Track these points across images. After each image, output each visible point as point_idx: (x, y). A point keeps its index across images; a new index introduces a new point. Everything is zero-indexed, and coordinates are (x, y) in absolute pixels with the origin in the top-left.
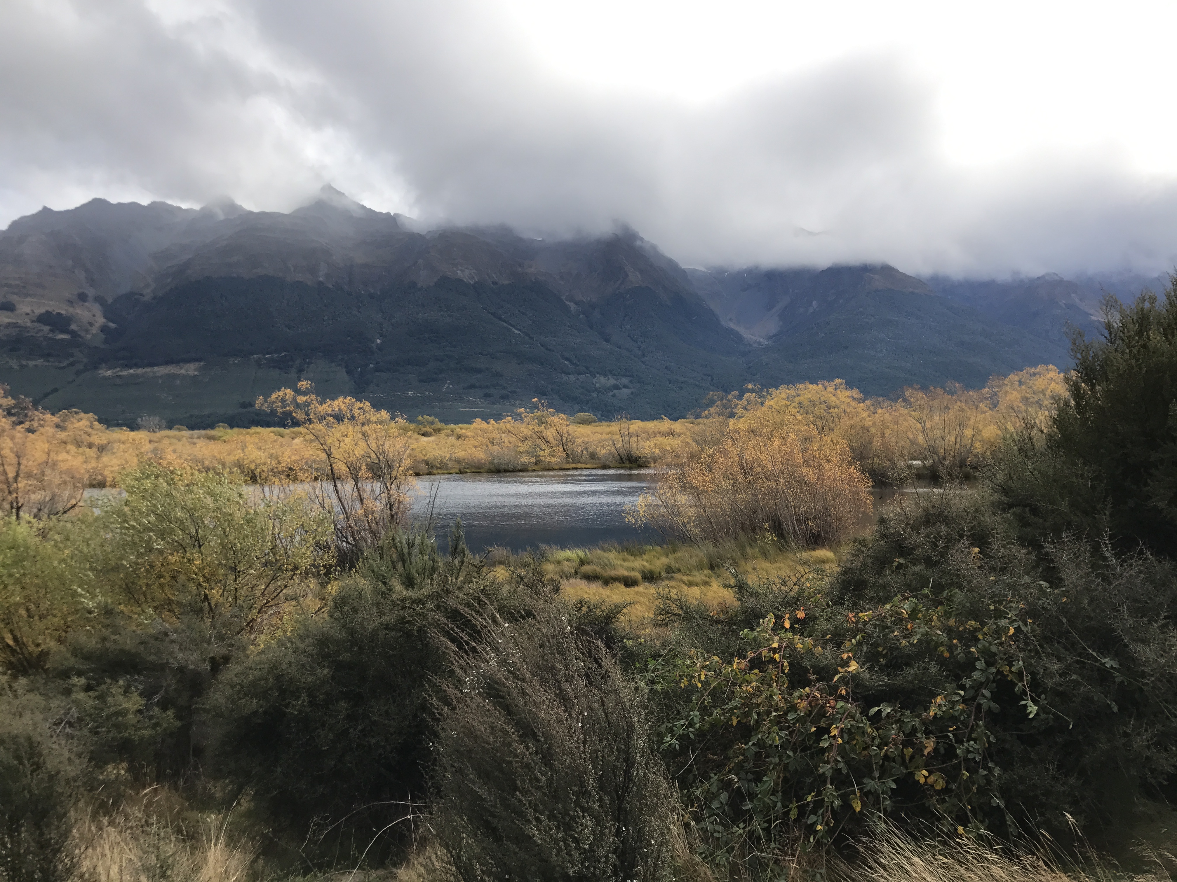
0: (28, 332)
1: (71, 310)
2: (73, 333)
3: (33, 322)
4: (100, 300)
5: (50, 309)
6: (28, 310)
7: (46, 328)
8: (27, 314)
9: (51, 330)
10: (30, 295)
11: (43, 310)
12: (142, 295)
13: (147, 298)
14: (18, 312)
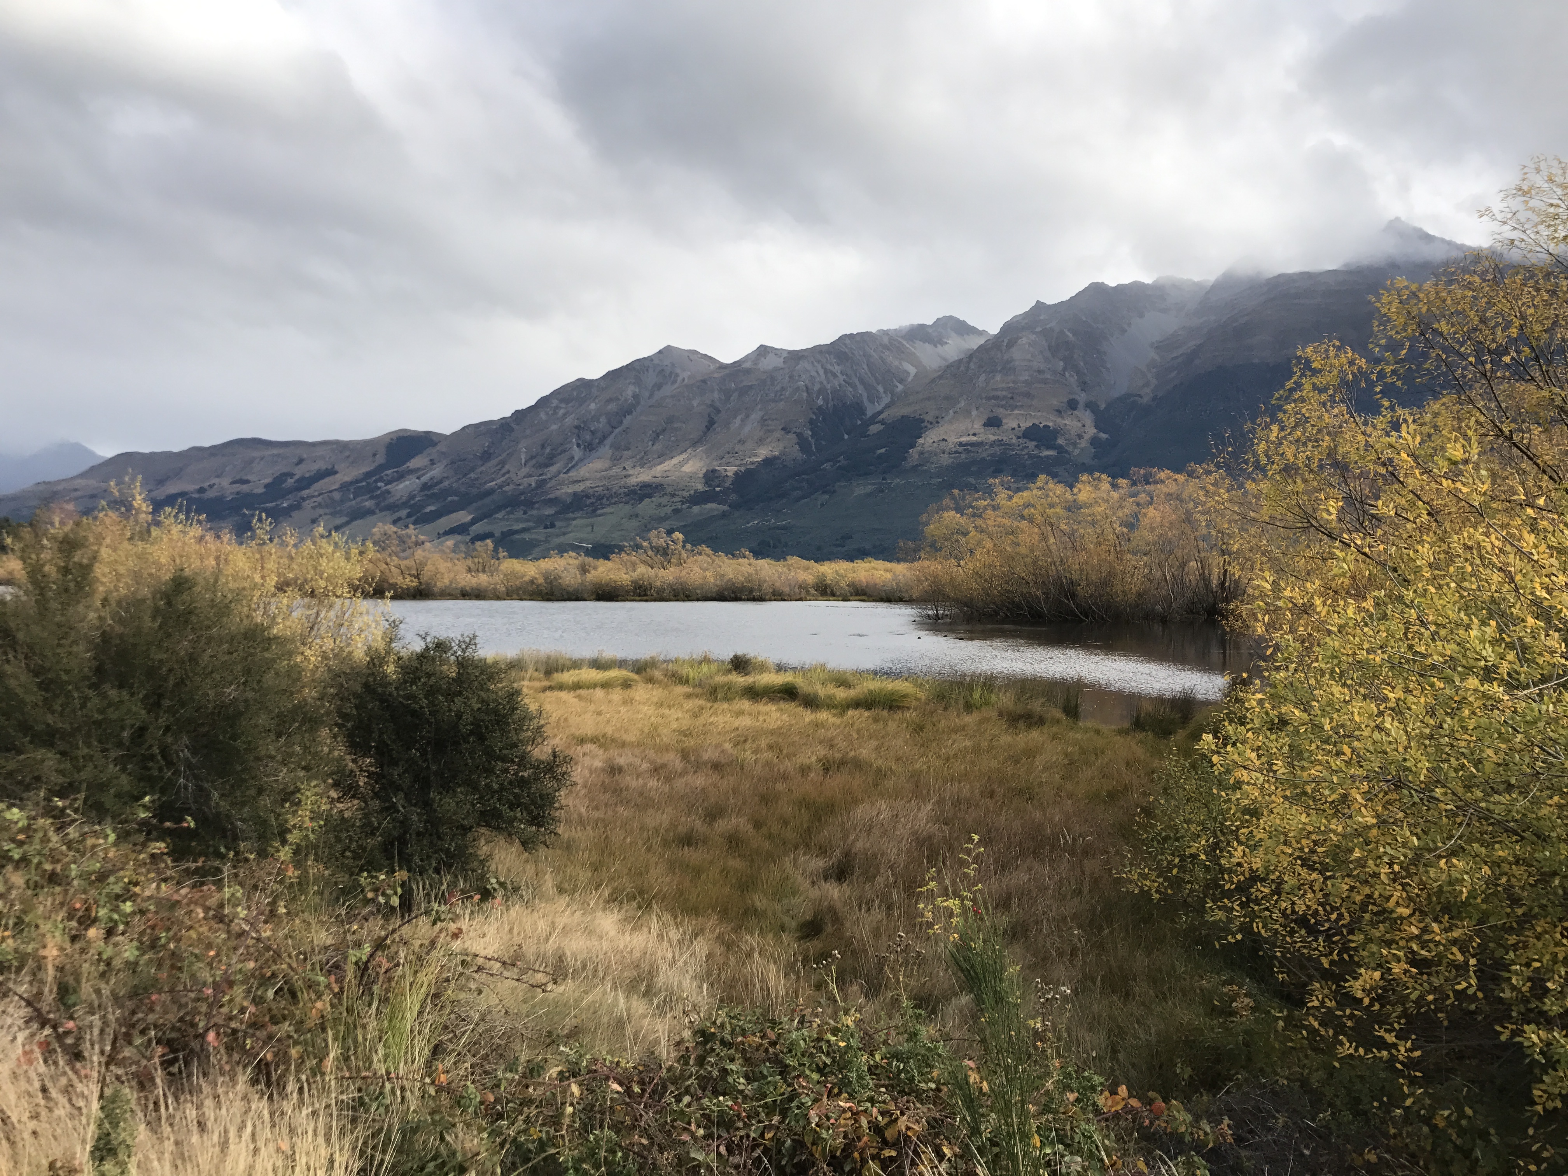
0: (1013, 450)
1: (1059, 420)
2: (1060, 449)
3: (1019, 437)
4: (1091, 406)
5: (1037, 422)
6: (1014, 425)
7: (1032, 444)
8: (1013, 429)
9: (1037, 446)
10: (1016, 407)
11: (1029, 424)
12: (1140, 396)
13: (1145, 400)
14: (1005, 427)
